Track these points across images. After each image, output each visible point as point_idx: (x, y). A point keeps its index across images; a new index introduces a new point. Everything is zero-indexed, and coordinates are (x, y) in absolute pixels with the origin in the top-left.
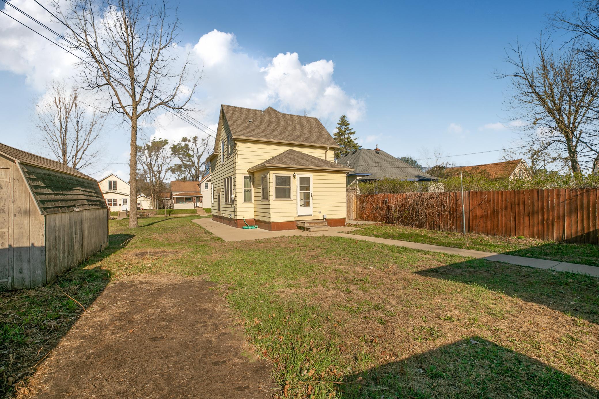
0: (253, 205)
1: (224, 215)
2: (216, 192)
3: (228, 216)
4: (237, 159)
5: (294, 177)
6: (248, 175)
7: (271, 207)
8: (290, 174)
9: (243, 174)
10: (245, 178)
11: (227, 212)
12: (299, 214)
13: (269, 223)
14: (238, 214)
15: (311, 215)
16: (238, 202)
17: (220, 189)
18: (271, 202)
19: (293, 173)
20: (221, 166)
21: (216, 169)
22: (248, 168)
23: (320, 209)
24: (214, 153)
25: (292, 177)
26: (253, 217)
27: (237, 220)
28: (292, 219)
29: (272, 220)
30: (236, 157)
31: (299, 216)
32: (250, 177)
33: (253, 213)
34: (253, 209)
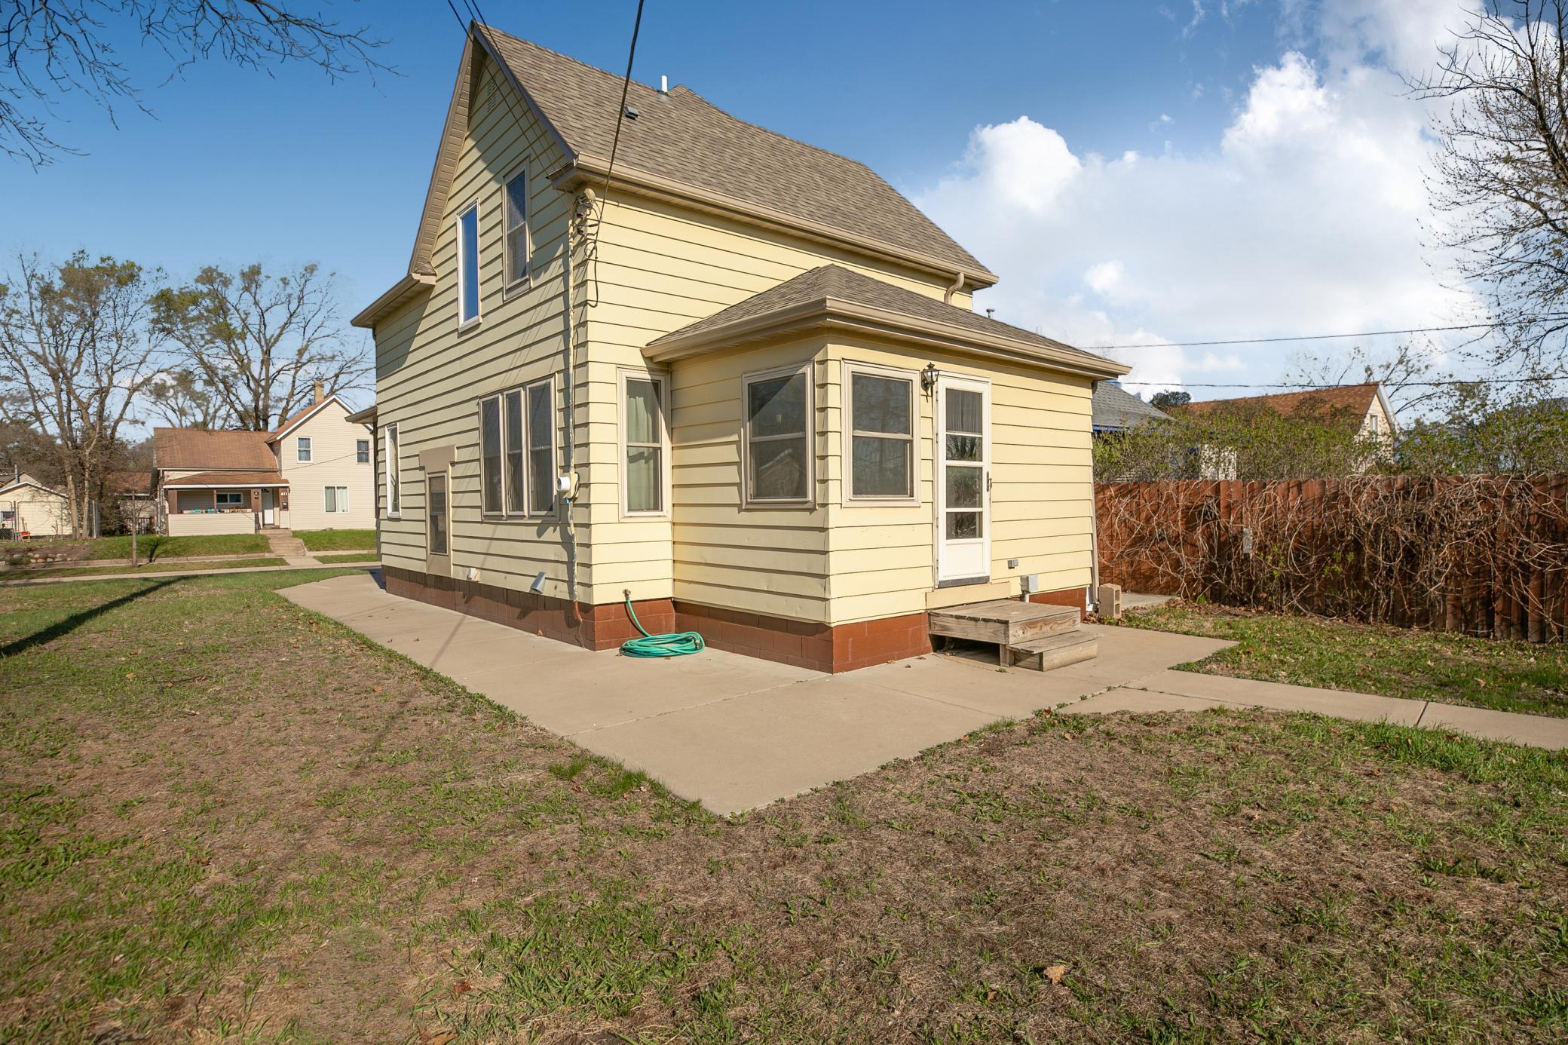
0: (665, 531)
1: (475, 575)
2: (415, 463)
3: (524, 585)
4: (591, 285)
5: (927, 384)
6: (646, 376)
7: (836, 538)
8: (908, 367)
9: (620, 366)
10: (634, 387)
11: (492, 562)
12: (943, 576)
13: (821, 628)
14: (598, 575)
15: (983, 581)
16: (597, 514)
17: (449, 449)
18: (836, 516)
19: (922, 364)
20: (454, 339)
21: (411, 359)
22: (644, 338)
23: (1011, 551)
24: (416, 277)
25: (917, 389)
26: (665, 591)
27: (587, 608)
28: (913, 604)
29: (842, 612)
30: (590, 275)
31: (943, 585)
32: (656, 385)
33: (667, 570)
34: (666, 551)
